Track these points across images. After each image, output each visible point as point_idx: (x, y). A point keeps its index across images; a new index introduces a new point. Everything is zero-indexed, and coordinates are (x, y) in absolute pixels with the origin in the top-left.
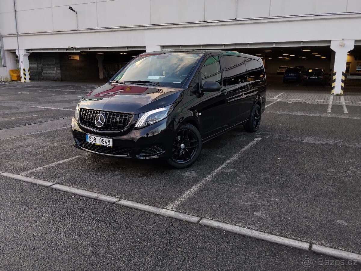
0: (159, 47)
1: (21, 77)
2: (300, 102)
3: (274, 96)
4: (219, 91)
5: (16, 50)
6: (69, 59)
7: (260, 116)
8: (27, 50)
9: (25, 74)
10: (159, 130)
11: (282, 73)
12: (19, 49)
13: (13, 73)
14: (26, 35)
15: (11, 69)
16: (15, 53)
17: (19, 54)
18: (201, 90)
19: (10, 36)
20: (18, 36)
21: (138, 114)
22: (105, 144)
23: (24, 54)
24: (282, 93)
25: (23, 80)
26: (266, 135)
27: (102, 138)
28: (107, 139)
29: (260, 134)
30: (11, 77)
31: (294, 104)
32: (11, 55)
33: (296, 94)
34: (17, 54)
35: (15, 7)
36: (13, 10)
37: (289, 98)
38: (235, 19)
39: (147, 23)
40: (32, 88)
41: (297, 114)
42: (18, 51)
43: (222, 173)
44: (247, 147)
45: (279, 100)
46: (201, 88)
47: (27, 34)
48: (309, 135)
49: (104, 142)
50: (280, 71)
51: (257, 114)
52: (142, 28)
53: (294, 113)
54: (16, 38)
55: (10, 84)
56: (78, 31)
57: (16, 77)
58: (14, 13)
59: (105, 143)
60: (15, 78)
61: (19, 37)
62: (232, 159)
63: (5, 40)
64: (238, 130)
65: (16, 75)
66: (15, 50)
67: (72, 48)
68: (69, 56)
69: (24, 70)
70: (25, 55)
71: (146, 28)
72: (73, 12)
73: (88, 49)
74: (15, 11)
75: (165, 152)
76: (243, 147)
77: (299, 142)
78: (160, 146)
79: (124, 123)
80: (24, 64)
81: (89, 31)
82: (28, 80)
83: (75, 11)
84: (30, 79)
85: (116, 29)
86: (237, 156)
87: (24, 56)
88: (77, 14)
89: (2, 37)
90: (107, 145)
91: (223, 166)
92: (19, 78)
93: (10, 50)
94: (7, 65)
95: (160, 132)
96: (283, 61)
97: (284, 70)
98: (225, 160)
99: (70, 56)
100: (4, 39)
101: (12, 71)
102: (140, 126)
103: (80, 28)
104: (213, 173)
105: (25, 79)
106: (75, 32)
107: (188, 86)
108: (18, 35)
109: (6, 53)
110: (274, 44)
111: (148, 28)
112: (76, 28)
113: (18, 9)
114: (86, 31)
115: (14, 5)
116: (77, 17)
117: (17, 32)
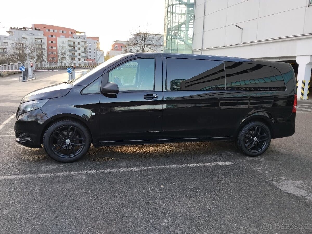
0: (310, 56)
19: (198, 50)
20: (202, 51)
35: (203, 29)
39: (301, 33)
47: (208, 49)
51: (258, 134)
52: (294, 38)
56: (241, 45)
58: (202, 33)
71: (298, 38)
72: (239, 28)
74: (203, 31)
75: (31, 140)
78: (28, 134)
81: (250, 44)
83: (241, 28)
85: (271, 41)
88: (242, 30)
103: (243, 41)
106: (239, 45)
111: (300, 37)
112: (239, 43)
113: (205, 30)
114: (247, 44)
115: (203, 27)
116: (242, 32)
117: (202, 48)
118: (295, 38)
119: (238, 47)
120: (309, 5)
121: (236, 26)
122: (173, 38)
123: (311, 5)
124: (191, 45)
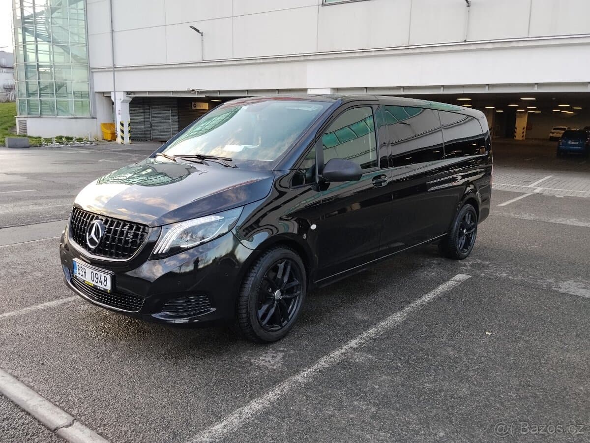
1: (117, 136)
2: (580, 196)
3: (529, 182)
4: (359, 180)
5: (112, 93)
6: (193, 108)
7: (475, 227)
8: (128, 93)
9: (123, 131)
10: (208, 258)
11: (556, 139)
12: (115, 92)
13: (106, 128)
14: (126, 69)
15: (103, 123)
16: (110, 97)
17: (115, 99)
18: (319, 177)
19: (103, 70)
20: (114, 71)
21: (161, 226)
22: (99, 284)
23: (122, 99)
24: (548, 177)
25: (119, 140)
26: (484, 267)
27: (95, 272)
28: (103, 275)
29: (472, 266)
30: (103, 135)
31: (568, 199)
32: (105, 101)
33: (576, 179)
34: (113, 98)
35: (112, 25)
36: (109, 30)
37: (558, 187)
38: (464, 41)
39: (314, 50)
40: (126, 154)
41: (564, 223)
42: (113, 94)
43: (343, 364)
44: (428, 297)
45: (538, 190)
46: (319, 173)
47: (128, 68)
48: (576, 275)
49: (97, 278)
50: (554, 135)
51: (469, 223)
52: (302, 58)
53: (559, 220)
54: (112, 73)
55: (98, 146)
56: (204, 64)
57: (110, 135)
58: (109, 35)
59: (100, 282)
60: (109, 137)
61: (116, 73)
62: (382, 327)
63: (97, 77)
64: (427, 252)
65: (109, 132)
66: (110, 93)
67: (194, 90)
68: (193, 103)
69: (122, 125)
70: (124, 102)
71: (309, 58)
72: (197, 32)
73: (217, 93)
74: (113, 31)
75: (215, 309)
76: (420, 297)
77: (549, 289)
78: (205, 298)
79: (134, 243)
80: (123, 114)
81: (220, 64)
82: (127, 141)
83: (200, 31)
84: (130, 138)
85: (262, 61)
86: (398, 317)
87: (122, 102)
88: (202, 35)
89: (93, 72)
90: (103, 286)
91: (353, 343)
92: (114, 136)
93: (103, 93)
94: (98, 117)
95: (211, 262)
96: (561, 118)
97: (559, 134)
98: (366, 329)
99: (195, 104)
100: (94, 74)
101: (104, 124)
102: (164, 252)
103: (207, 58)
104: (323, 363)
105: (123, 138)
106: (199, 65)
107: (289, 168)
108: (115, 69)
109: (97, 96)
110: (536, 86)
111: (312, 58)
112: (199, 59)
113: (116, 29)
114: (215, 64)
115: (112, 22)
116: (202, 40)
117: (114, 65)
118: (304, 58)
119: (198, 67)
120: (323, 4)
121: (191, 27)
122: (38, 39)
123: (326, 3)
124: (85, 57)
